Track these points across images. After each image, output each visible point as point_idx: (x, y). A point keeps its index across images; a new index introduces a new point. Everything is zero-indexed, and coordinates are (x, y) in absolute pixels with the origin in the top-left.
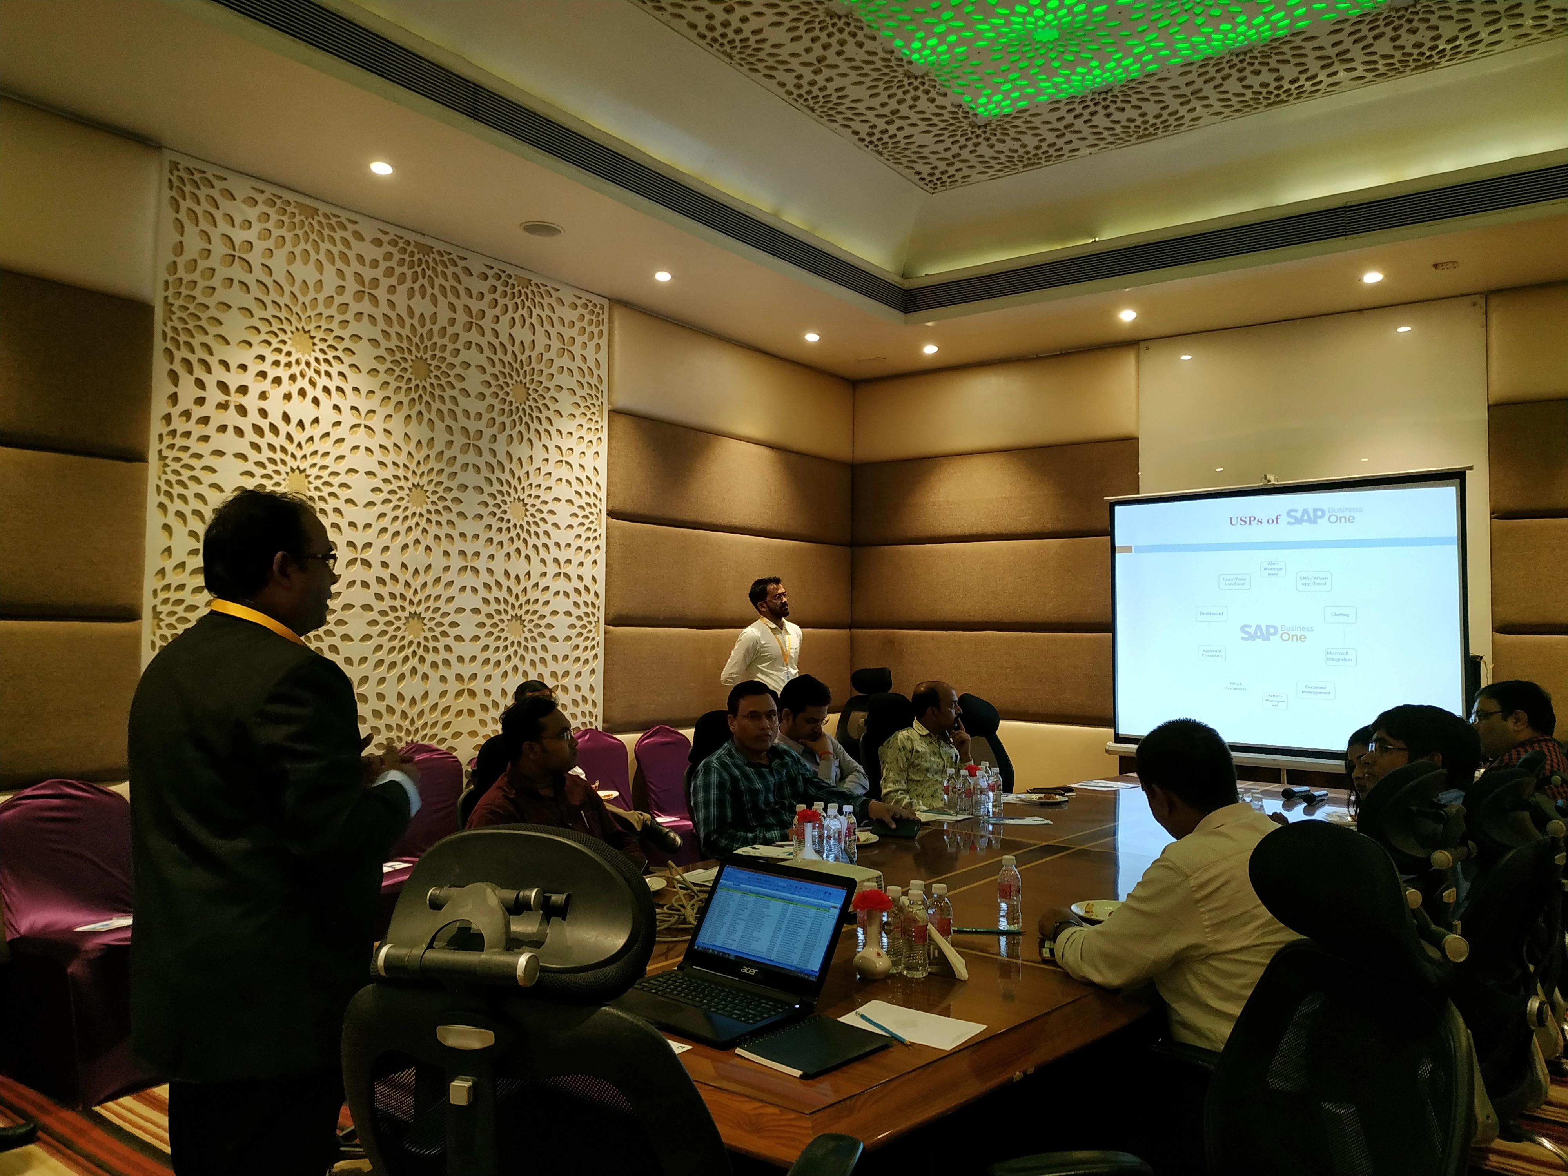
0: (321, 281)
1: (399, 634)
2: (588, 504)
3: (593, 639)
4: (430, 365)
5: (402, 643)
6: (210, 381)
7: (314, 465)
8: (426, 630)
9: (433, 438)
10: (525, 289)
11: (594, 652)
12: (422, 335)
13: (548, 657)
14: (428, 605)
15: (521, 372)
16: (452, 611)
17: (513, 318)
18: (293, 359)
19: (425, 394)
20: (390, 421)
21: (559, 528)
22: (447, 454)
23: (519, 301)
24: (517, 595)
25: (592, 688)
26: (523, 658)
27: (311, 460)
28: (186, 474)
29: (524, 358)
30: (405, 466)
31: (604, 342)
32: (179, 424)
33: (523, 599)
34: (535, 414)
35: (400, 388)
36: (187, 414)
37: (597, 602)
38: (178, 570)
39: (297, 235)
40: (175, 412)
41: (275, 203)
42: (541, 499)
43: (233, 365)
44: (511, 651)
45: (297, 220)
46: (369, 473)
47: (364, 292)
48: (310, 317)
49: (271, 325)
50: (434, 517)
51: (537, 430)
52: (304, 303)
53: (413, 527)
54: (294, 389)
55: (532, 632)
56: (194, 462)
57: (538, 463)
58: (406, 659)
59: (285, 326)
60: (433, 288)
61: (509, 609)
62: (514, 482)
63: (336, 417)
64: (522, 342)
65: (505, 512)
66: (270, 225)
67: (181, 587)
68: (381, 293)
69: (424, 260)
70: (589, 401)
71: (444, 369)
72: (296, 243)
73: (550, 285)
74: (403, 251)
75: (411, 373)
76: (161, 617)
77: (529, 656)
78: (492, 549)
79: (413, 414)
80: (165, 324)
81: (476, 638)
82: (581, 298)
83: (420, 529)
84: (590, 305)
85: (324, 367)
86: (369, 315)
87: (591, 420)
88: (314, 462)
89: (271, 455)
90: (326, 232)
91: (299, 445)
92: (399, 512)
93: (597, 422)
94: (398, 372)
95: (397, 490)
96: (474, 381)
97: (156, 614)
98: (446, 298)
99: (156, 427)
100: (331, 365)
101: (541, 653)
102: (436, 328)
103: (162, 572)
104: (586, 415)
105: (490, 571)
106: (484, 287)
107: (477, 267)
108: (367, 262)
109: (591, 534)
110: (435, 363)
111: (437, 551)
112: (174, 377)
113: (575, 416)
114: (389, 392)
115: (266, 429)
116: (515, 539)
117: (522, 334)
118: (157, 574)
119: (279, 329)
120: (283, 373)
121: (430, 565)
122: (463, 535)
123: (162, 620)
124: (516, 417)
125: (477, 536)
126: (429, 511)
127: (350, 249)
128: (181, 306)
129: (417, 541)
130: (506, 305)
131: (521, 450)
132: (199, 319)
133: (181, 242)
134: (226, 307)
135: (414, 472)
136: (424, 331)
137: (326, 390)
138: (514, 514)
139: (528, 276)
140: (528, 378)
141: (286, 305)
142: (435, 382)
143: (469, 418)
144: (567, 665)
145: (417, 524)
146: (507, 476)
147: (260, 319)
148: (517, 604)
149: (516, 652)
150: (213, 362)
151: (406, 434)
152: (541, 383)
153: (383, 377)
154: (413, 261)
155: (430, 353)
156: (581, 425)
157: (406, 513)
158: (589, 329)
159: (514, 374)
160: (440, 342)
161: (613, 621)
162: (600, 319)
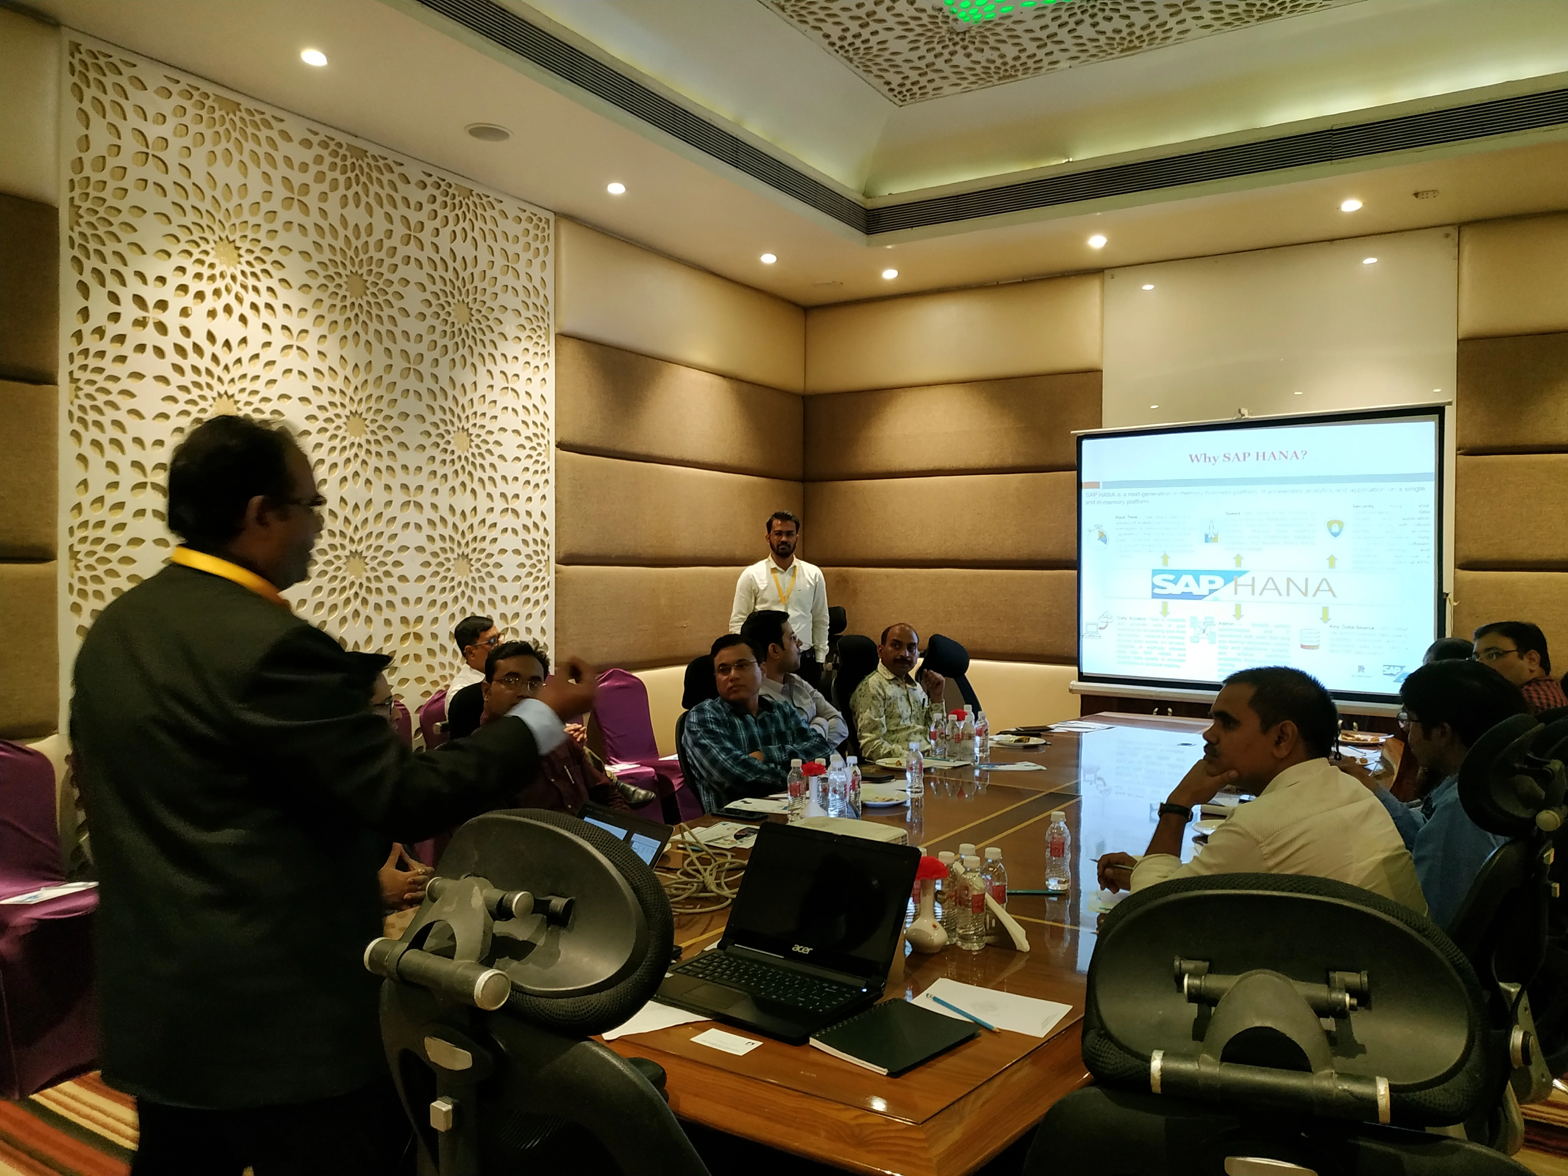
0: (245, 185)
1: (340, 574)
2: (535, 435)
3: (544, 579)
4: (366, 281)
5: (343, 584)
6: (125, 295)
7: (243, 390)
8: (369, 570)
9: (370, 362)
10: (466, 200)
11: (544, 593)
12: (356, 247)
13: (497, 598)
14: (369, 543)
15: (464, 291)
16: (395, 550)
17: (454, 232)
18: (217, 272)
19: (362, 313)
20: (324, 342)
21: (505, 460)
22: (387, 379)
23: (460, 213)
24: (463, 532)
25: (543, 631)
26: (470, 599)
27: (239, 385)
28: (101, 398)
29: (466, 275)
30: (342, 392)
31: (550, 259)
32: (92, 343)
33: (469, 537)
34: (479, 336)
35: (335, 306)
36: (100, 332)
37: (546, 539)
38: (95, 505)
39: (217, 132)
40: (87, 329)
41: (192, 95)
42: (486, 429)
43: (150, 277)
44: (458, 591)
45: (216, 115)
46: (303, 399)
47: (293, 199)
48: (234, 225)
49: (191, 233)
50: (374, 448)
51: (480, 354)
52: (227, 210)
53: (352, 459)
54: (219, 306)
55: (480, 572)
56: (109, 385)
57: (482, 389)
58: (348, 601)
59: (208, 234)
60: (367, 196)
61: (455, 547)
62: (458, 410)
63: (265, 337)
64: (463, 258)
65: (449, 442)
66: (187, 120)
67: (100, 524)
68: (312, 200)
69: (357, 164)
70: (535, 324)
71: (381, 286)
72: (217, 142)
73: (493, 195)
74: (335, 154)
75: (346, 290)
76: (78, 557)
77: (477, 597)
78: (435, 483)
79: (350, 334)
80: (72, 229)
81: (421, 578)
82: (525, 211)
83: (359, 461)
84: (534, 218)
85: (251, 281)
86: (299, 225)
87: (537, 343)
88: (243, 386)
89: (196, 378)
90: (250, 130)
91: (226, 367)
92: (336, 442)
93: (543, 346)
94: (332, 288)
95: (334, 418)
96: (413, 300)
97: (74, 554)
98: (382, 207)
99: (66, 345)
100: (258, 279)
101: (489, 594)
102: (372, 241)
103: (78, 507)
104: (532, 338)
105: (434, 506)
106: (423, 196)
107: (415, 173)
108: (296, 166)
109: (539, 467)
110: (371, 279)
111: (378, 485)
112: (84, 289)
113: (520, 340)
114: (323, 310)
115: (189, 348)
116: (460, 471)
117: (463, 249)
118: (73, 509)
119: (201, 238)
120: (208, 288)
121: (371, 500)
122: (405, 467)
123: (80, 561)
124: (458, 339)
125: (419, 469)
126: (368, 441)
127: (277, 150)
128: (88, 209)
129: (356, 474)
130: (446, 217)
131: (465, 376)
132: (111, 224)
133: (87, 136)
134: (140, 212)
135: (351, 398)
136: (359, 244)
137: (254, 306)
138: (458, 445)
139: (469, 185)
140: (471, 297)
141: (207, 211)
142: (372, 300)
143: (409, 340)
144: (516, 606)
145: (356, 455)
146: (450, 403)
147: (179, 226)
148: (463, 542)
149: (463, 593)
150: (128, 273)
151: (342, 357)
152: (485, 302)
153: (316, 294)
154: (345, 165)
155: (365, 268)
156: (527, 350)
157: (345, 443)
158: (534, 245)
159: (456, 292)
160: (377, 256)
161: (566, 559)
162: (546, 234)
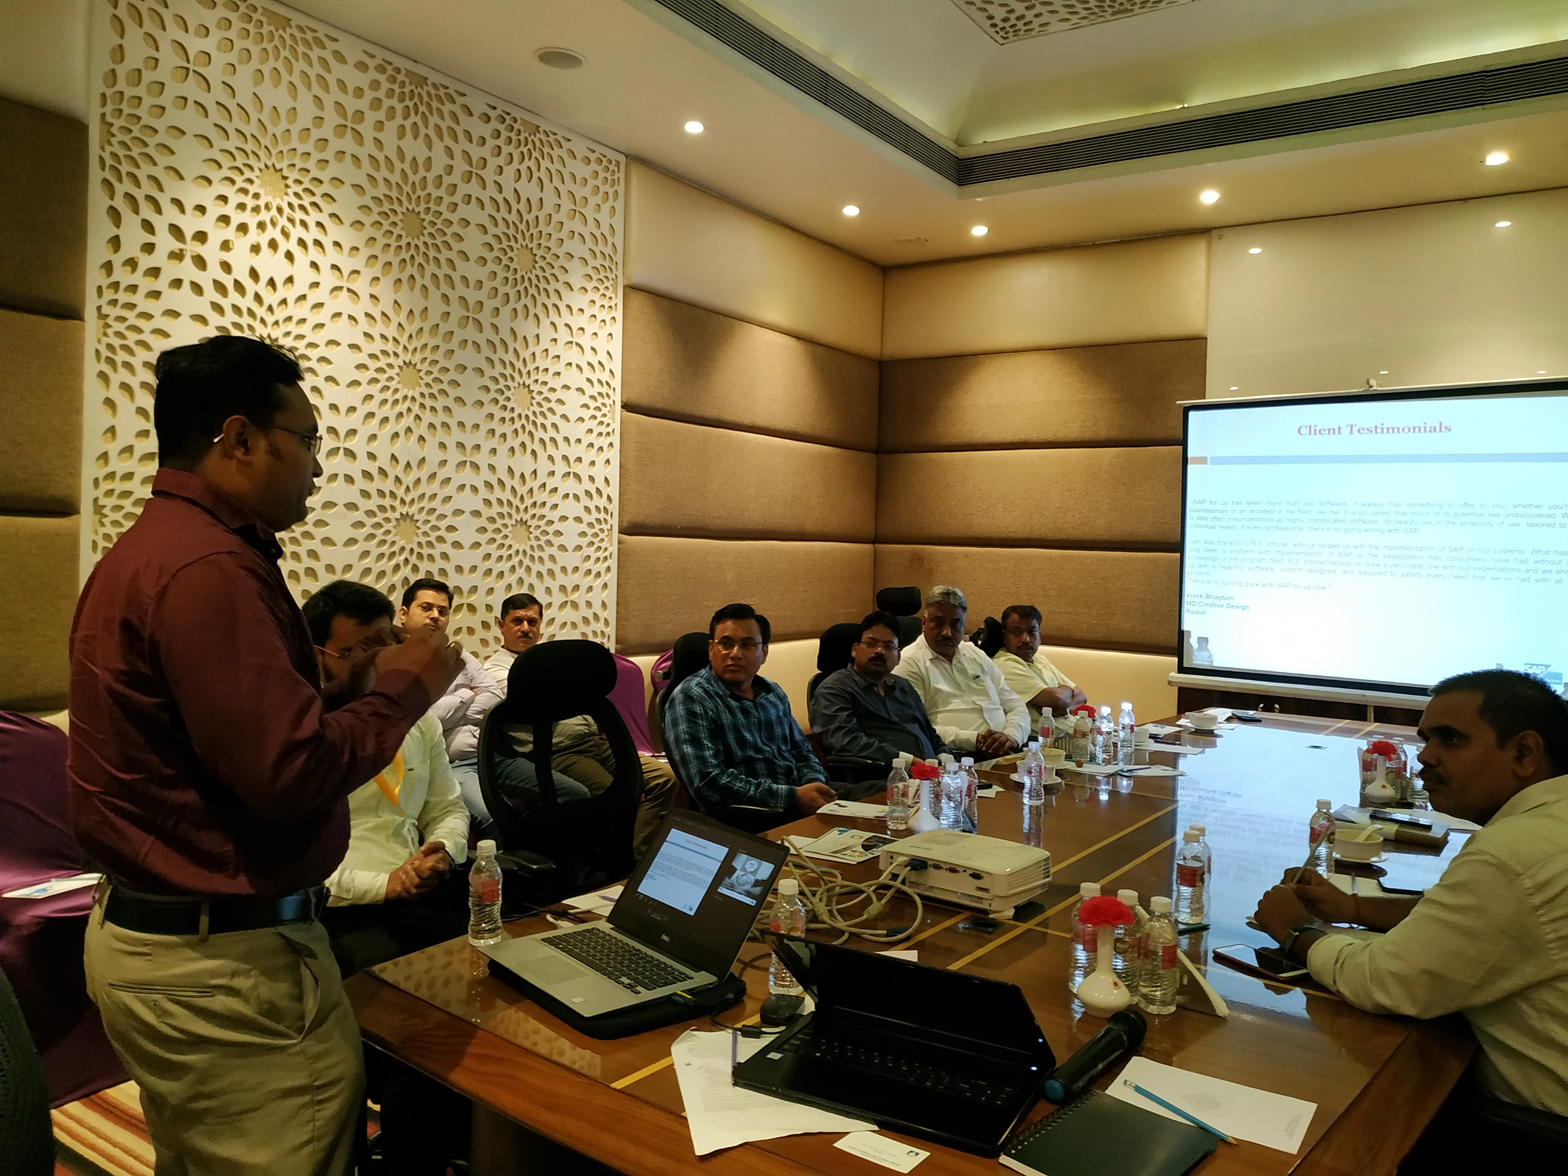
0: (294, 109)
1: (389, 538)
2: (600, 394)
3: (606, 549)
4: (424, 220)
5: (393, 549)
6: (161, 224)
7: (288, 334)
8: (420, 535)
9: (426, 308)
10: (532, 137)
11: (606, 564)
12: (414, 183)
13: (557, 569)
14: (421, 505)
15: (527, 235)
16: (449, 513)
17: (519, 170)
18: (261, 203)
19: (418, 255)
20: (377, 285)
21: (568, 421)
22: (444, 328)
23: (525, 150)
24: (522, 496)
25: (604, 605)
26: (528, 569)
27: (284, 328)
28: (132, 338)
29: (531, 218)
30: (395, 339)
31: (619, 205)
32: (122, 276)
33: (528, 502)
34: (543, 285)
35: (389, 245)
36: (132, 263)
37: (609, 507)
38: (124, 455)
39: (265, 49)
40: (118, 259)
41: (238, 7)
42: (549, 386)
43: (189, 206)
44: (515, 560)
45: (265, 30)
46: (354, 347)
47: (346, 126)
48: (281, 152)
49: (235, 159)
50: (428, 402)
51: (544, 305)
52: (274, 135)
53: (405, 413)
54: (263, 240)
55: (539, 540)
56: (142, 323)
57: (545, 343)
58: (397, 568)
59: (252, 161)
60: (427, 127)
61: (513, 512)
62: (519, 365)
63: (313, 277)
64: (528, 199)
65: (508, 399)
66: (232, 34)
67: (129, 476)
68: (367, 129)
69: (416, 92)
70: (603, 274)
71: (439, 226)
72: (265, 59)
73: (561, 133)
74: (392, 79)
75: (402, 229)
76: (104, 511)
77: (536, 567)
78: (494, 442)
79: (405, 277)
80: (103, 149)
81: (477, 545)
82: (594, 151)
83: (412, 415)
84: (604, 160)
85: (299, 215)
86: (352, 155)
87: (604, 295)
88: (288, 330)
89: (236, 319)
90: (301, 49)
91: (270, 309)
92: (388, 395)
93: (611, 298)
94: (386, 226)
95: (385, 367)
96: (474, 242)
97: (98, 509)
98: (442, 140)
99: (94, 277)
100: (307, 213)
101: (549, 564)
102: (431, 176)
103: (104, 457)
104: (598, 289)
105: (492, 468)
106: (486, 130)
107: (479, 106)
108: (350, 89)
109: (604, 429)
110: (429, 218)
111: (432, 442)
112: (115, 215)
113: (586, 290)
114: (376, 250)
115: (230, 286)
116: (520, 431)
117: (529, 190)
118: (99, 458)
119: (245, 165)
120: (252, 220)
121: (424, 458)
122: (461, 424)
123: (106, 516)
124: (520, 288)
125: (477, 426)
126: (422, 395)
127: (329, 72)
128: (122, 127)
129: (409, 430)
130: (511, 154)
131: (527, 328)
132: (146, 145)
133: (121, 46)
134: (179, 134)
135: (405, 347)
136: (417, 179)
137: (302, 243)
138: (519, 402)
139: (536, 121)
140: (535, 242)
141: (252, 135)
142: (430, 241)
143: (468, 287)
144: (576, 578)
145: (409, 410)
146: (510, 357)
147: (221, 150)
148: (522, 507)
149: (521, 562)
150: (164, 200)
151: (396, 302)
152: (549, 249)
153: (369, 231)
154: (403, 93)
155: (423, 206)
156: (594, 302)
157: (397, 396)
158: (603, 189)
159: (519, 236)
160: (435, 193)
161: (630, 529)
162: (616, 178)
